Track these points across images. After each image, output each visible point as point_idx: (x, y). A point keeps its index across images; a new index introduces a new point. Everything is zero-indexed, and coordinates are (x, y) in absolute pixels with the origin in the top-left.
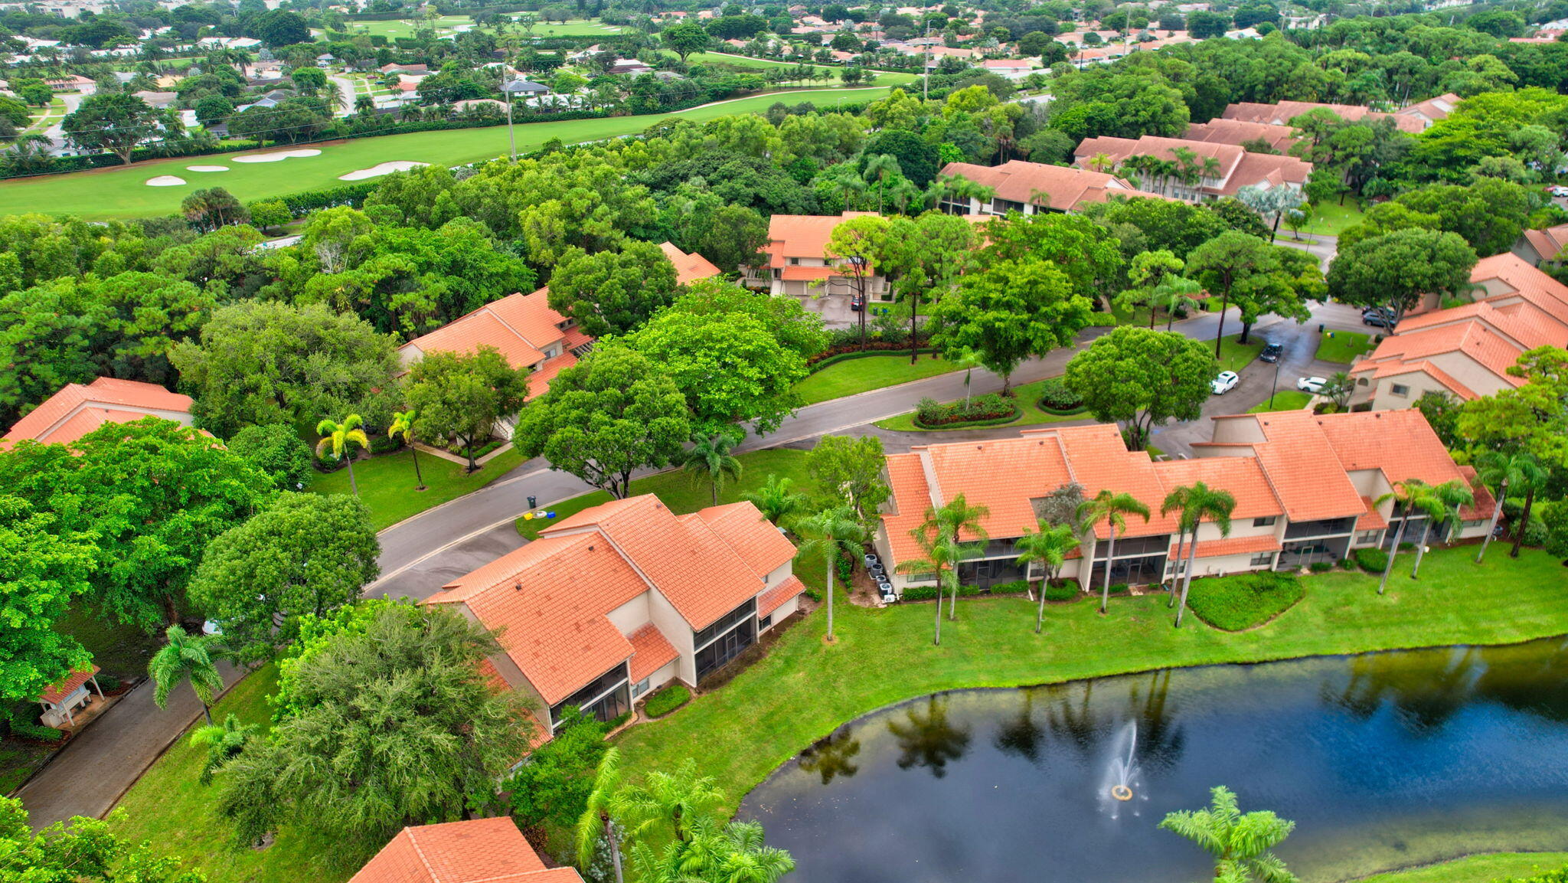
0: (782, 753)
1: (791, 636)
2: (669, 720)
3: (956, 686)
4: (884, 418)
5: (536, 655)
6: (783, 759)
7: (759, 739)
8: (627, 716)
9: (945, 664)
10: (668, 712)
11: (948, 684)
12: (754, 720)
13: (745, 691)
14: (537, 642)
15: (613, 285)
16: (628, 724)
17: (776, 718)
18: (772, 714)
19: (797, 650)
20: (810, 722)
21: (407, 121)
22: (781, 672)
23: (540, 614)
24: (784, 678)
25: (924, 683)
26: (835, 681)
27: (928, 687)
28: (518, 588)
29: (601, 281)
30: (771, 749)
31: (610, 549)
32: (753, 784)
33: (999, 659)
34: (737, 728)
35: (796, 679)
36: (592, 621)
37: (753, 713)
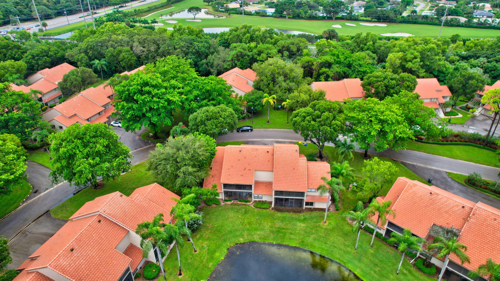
0: (273, 240)
1: (315, 213)
2: (256, 210)
3: (347, 266)
4: (455, 173)
5: (229, 169)
6: (272, 241)
7: (272, 232)
8: (250, 202)
9: (351, 256)
10: (259, 208)
11: (345, 263)
12: (277, 226)
13: (284, 218)
14: (232, 166)
15: (381, 84)
16: (248, 203)
17: (283, 231)
18: (283, 229)
19: (312, 218)
20: (290, 239)
21: (423, 20)
22: (299, 220)
23: (239, 160)
24: (298, 223)
25: (338, 256)
26: (312, 234)
27: (337, 258)
28: (240, 151)
29: (378, 81)
30: (272, 236)
31: (273, 155)
32: (256, 240)
33: (371, 269)
34: (270, 224)
35: (301, 225)
36: (250, 170)
37: (278, 224)
